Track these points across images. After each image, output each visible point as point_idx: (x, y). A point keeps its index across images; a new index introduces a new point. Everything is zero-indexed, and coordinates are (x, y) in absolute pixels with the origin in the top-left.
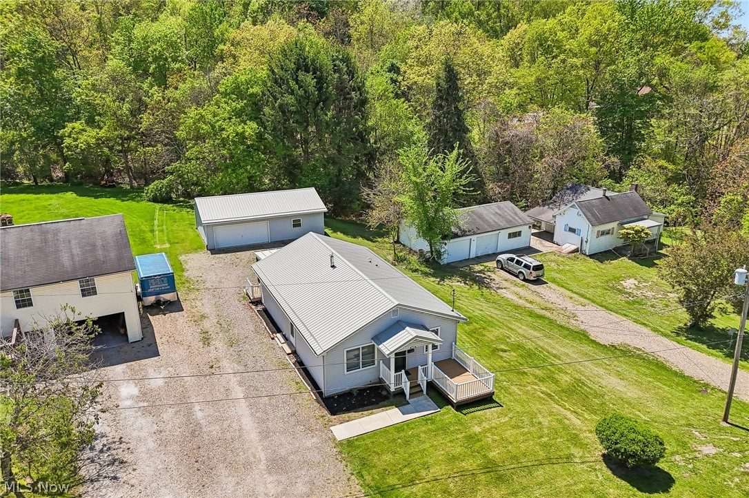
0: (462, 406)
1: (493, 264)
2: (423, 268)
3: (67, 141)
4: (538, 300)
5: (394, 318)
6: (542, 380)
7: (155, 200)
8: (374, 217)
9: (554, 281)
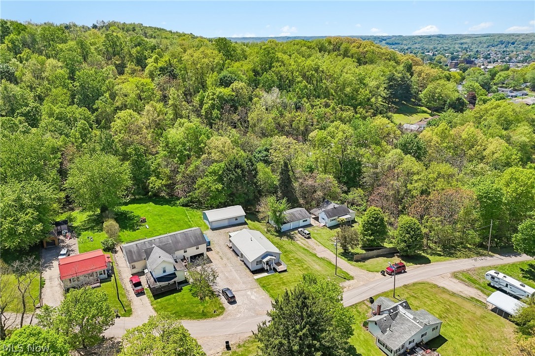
0: (280, 272)
1: (296, 232)
2: (275, 234)
3: (151, 185)
4: (307, 244)
5: (266, 254)
6: (299, 267)
7: (183, 206)
8: (261, 216)
9: (314, 238)
